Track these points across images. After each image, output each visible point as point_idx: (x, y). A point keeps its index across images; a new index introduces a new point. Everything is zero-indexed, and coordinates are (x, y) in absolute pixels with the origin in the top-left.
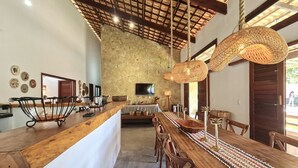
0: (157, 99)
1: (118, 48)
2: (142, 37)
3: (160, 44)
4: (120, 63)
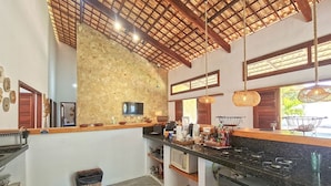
1: (100, 58)
2: (131, 51)
3: (150, 61)
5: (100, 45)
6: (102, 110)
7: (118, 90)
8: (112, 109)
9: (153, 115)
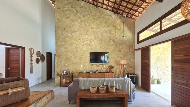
0: (111, 67)
1: (72, 17)
2: (97, 6)
3: (115, 13)
4: (75, 31)
5: (72, 7)
6: (73, 59)
7: (86, 42)
8: (81, 58)
9: (118, 63)
